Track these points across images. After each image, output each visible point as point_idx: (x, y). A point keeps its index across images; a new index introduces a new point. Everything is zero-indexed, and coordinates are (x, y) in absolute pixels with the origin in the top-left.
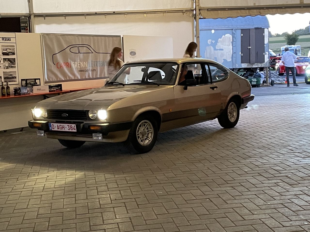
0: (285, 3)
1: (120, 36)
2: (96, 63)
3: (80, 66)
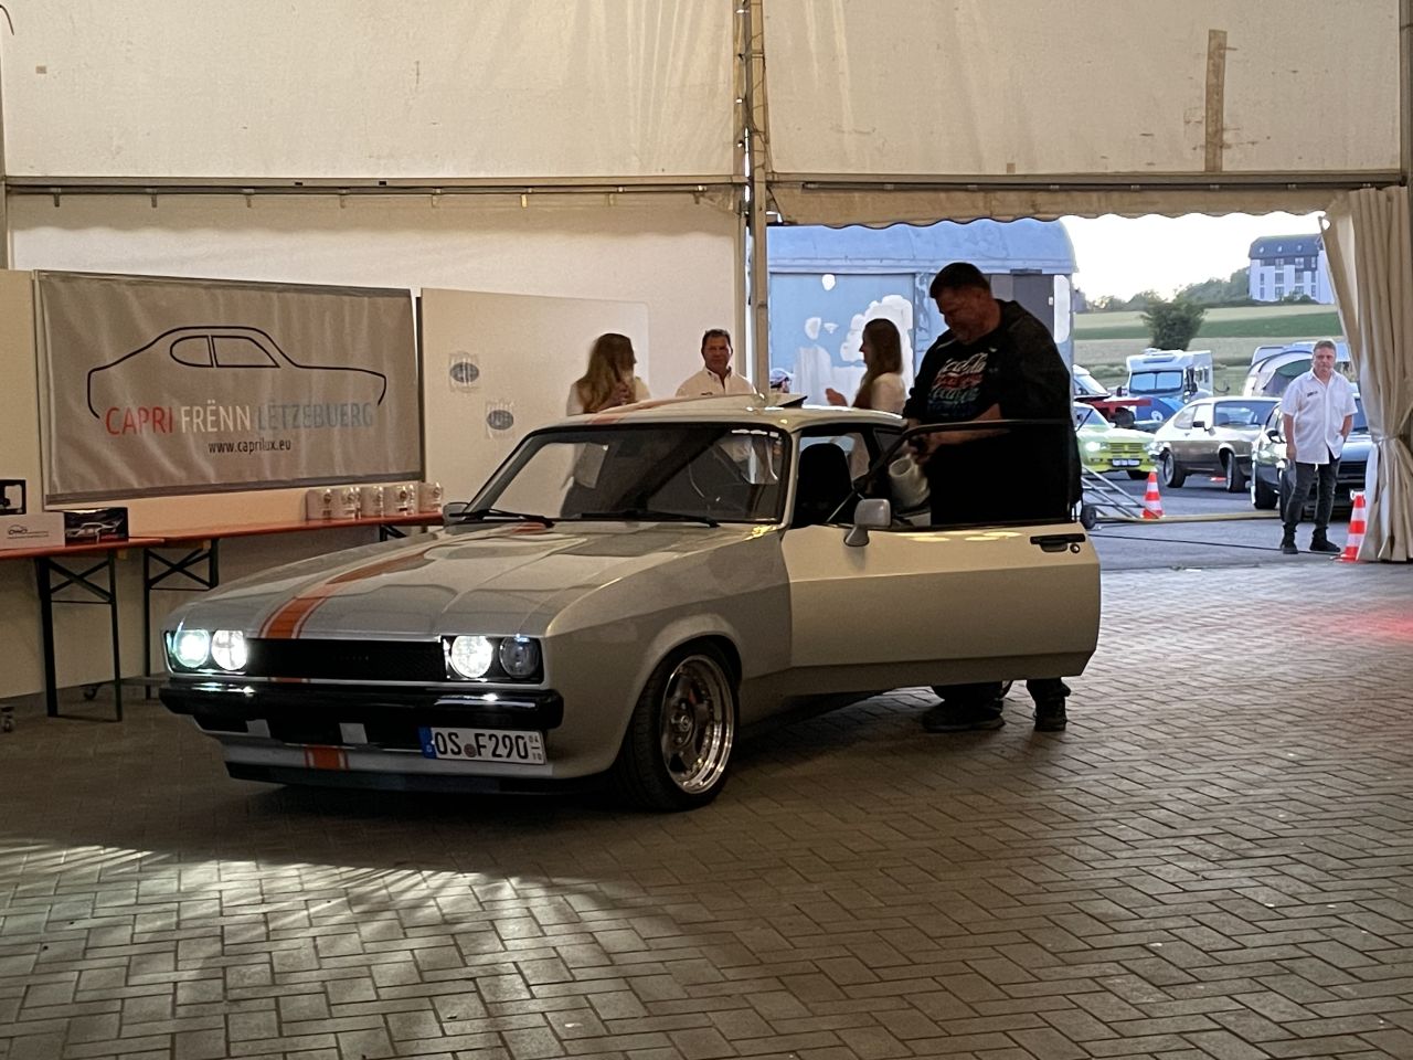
0: (1142, 168)
1: (407, 293)
2: (290, 412)
3: (216, 423)
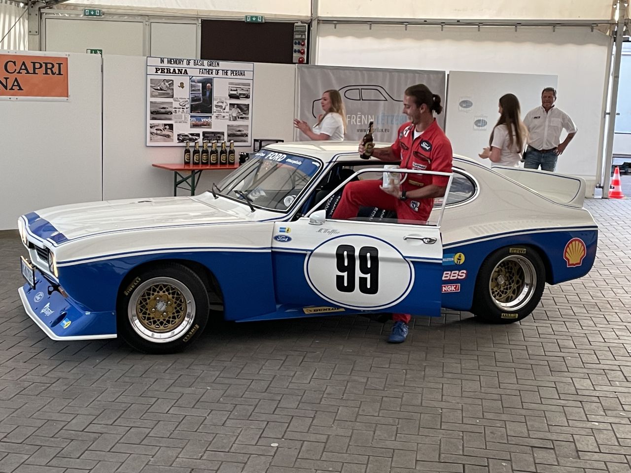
1: (444, 73)
2: (390, 118)
3: (361, 122)
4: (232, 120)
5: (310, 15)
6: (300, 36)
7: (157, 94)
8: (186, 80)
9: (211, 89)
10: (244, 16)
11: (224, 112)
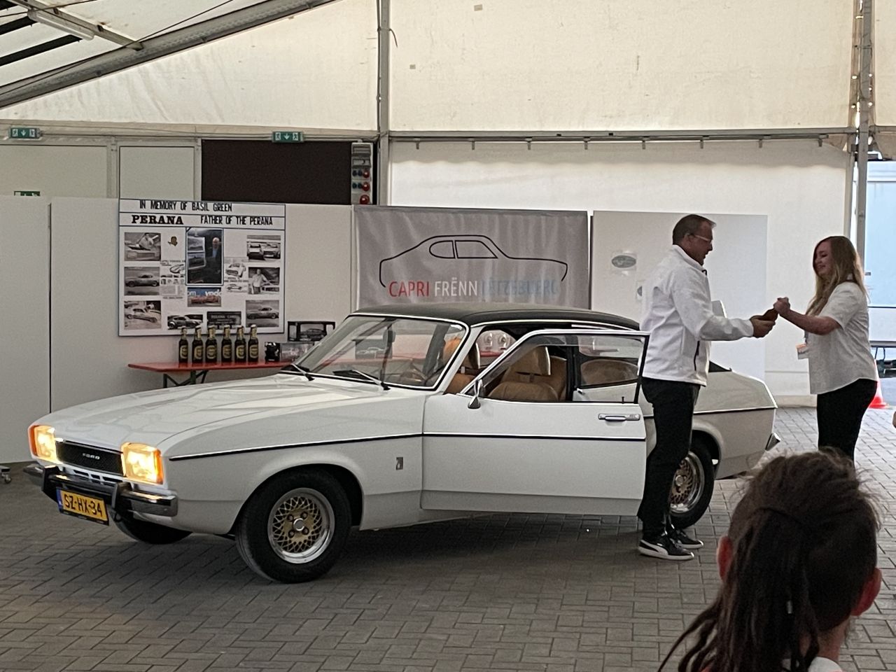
1: (586, 214)
2: (503, 284)
3: (457, 291)
4: (253, 292)
5: (376, 129)
6: (361, 163)
7: (135, 255)
8: (180, 233)
9: (220, 246)
10: (271, 133)
11: (240, 281)
